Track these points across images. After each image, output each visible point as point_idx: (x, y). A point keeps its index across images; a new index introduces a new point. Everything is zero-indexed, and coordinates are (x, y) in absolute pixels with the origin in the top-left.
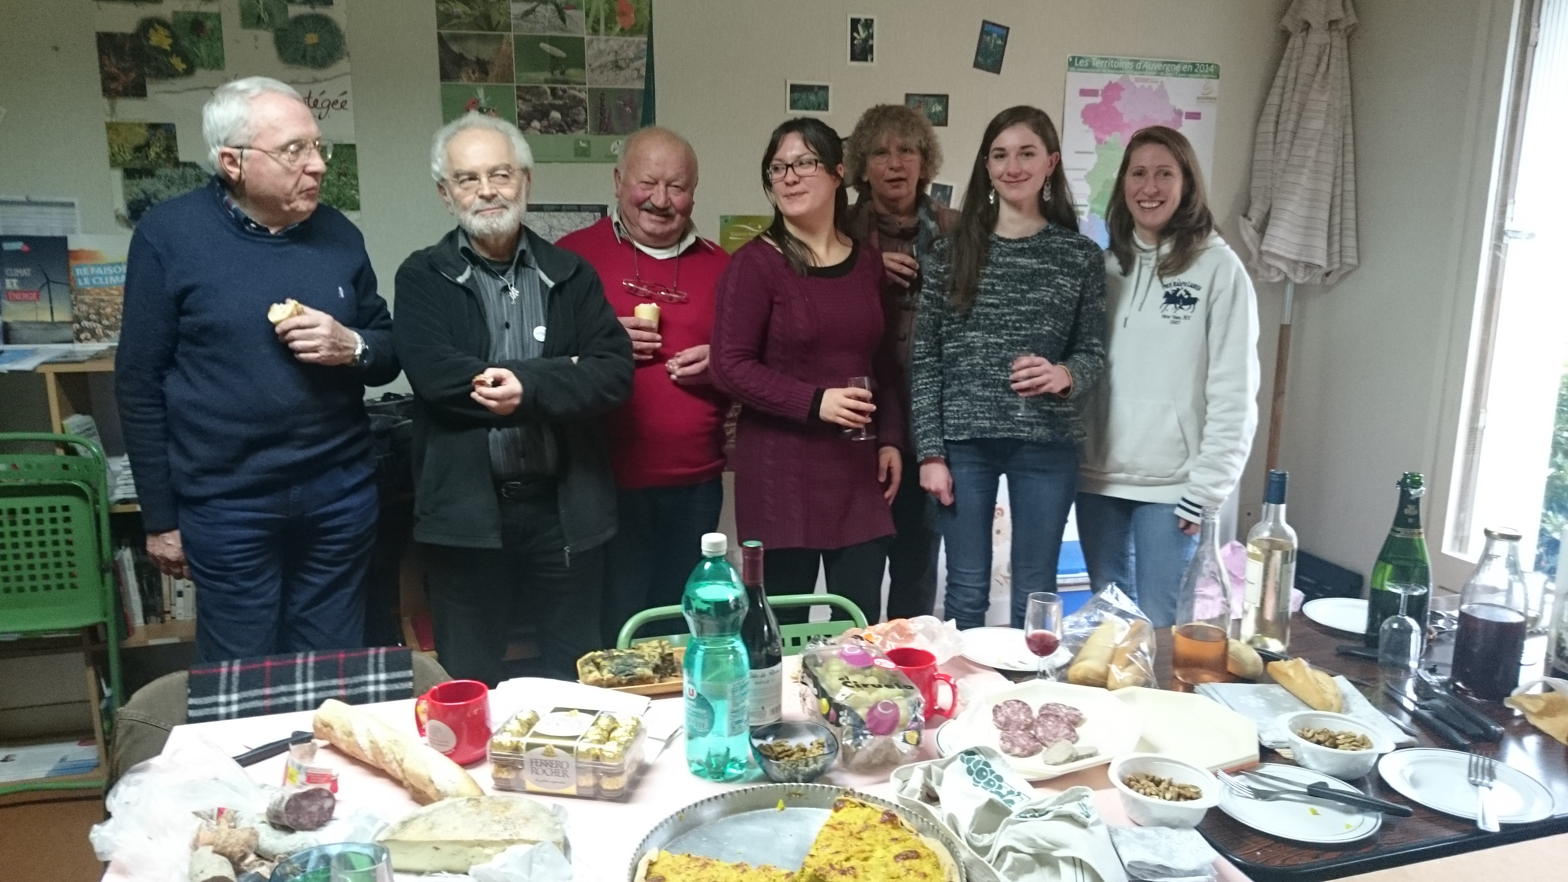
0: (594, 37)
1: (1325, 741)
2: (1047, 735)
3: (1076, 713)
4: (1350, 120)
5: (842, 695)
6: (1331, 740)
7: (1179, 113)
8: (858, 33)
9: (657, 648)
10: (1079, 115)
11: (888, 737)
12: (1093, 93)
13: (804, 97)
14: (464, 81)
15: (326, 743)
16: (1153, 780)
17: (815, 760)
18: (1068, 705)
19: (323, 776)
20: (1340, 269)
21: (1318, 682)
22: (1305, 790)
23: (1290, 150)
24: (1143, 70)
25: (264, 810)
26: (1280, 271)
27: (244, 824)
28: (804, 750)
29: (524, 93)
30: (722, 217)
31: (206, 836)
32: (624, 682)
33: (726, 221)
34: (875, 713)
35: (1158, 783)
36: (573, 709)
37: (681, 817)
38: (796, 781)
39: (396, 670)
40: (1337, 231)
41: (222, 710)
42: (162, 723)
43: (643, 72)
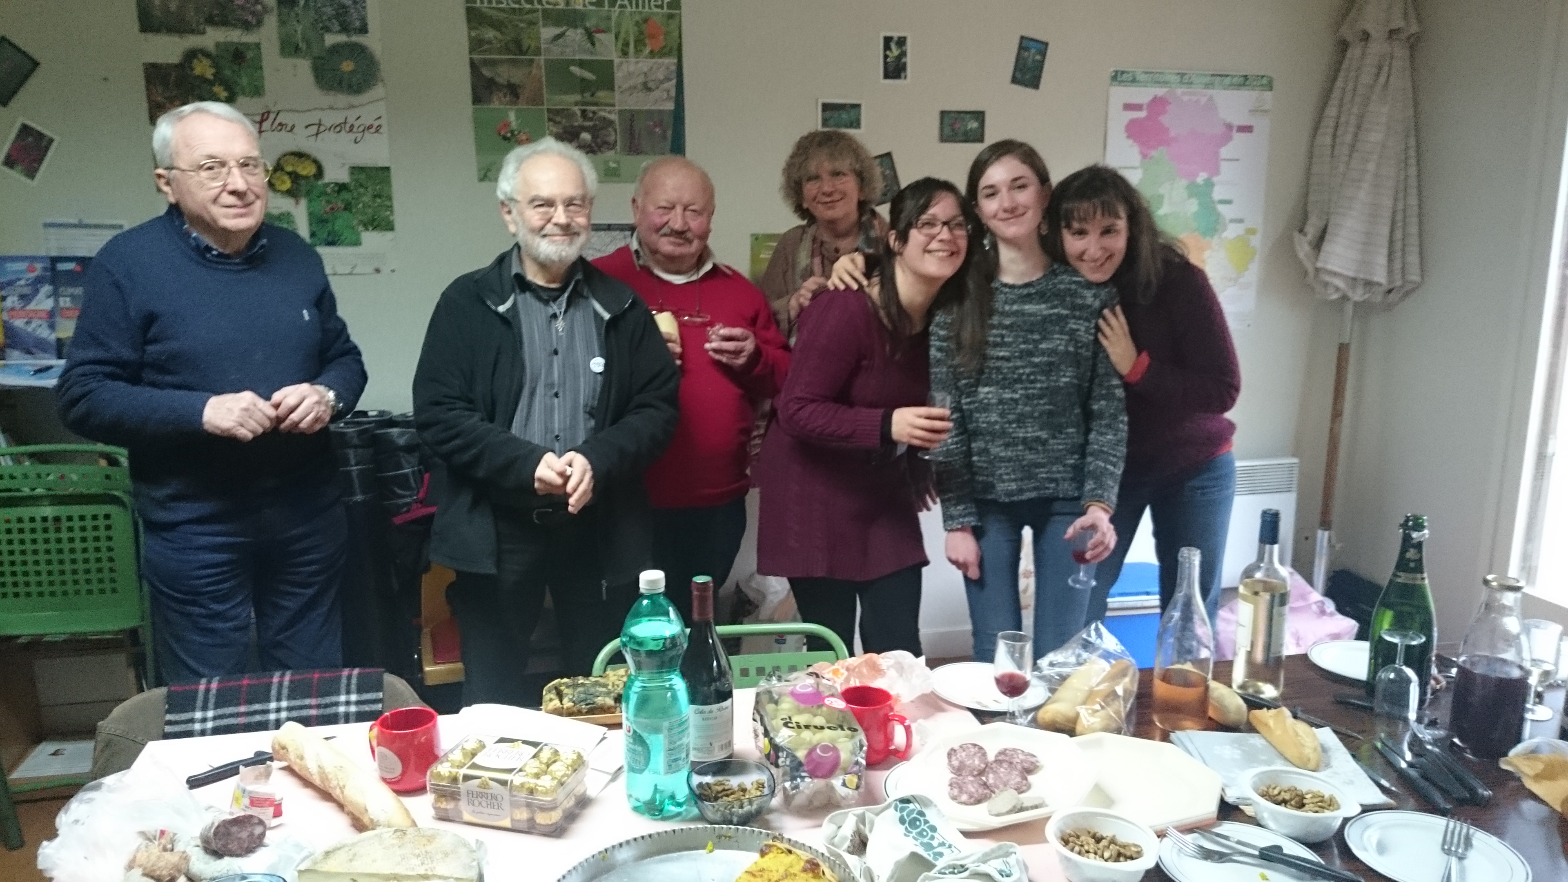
0: (623, 60)
1: (1291, 800)
2: (998, 783)
3: (1033, 760)
4: (1413, 132)
5: (783, 736)
6: (1297, 799)
7: (1229, 127)
8: (890, 50)
9: (622, 676)
10: (1123, 129)
11: (827, 780)
12: (1137, 107)
13: (836, 115)
14: (496, 105)
15: (284, 764)
16: (1094, 837)
17: (750, 802)
18: (1026, 751)
19: (266, 800)
20: (1401, 287)
21: (1297, 734)
22: (1257, 853)
23: (1348, 163)
24: (1190, 83)
25: (198, 835)
26: (1337, 289)
27: (179, 847)
28: (744, 790)
29: (555, 115)
30: (753, 235)
31: (142, 858)
32: (584, 711)
33: (757, 239)
34: (814, 755)
35: (1098, 840)
36: (516, 740)
37: (604, 857)
38: (731, 823)
39: (367, 692)
40: (1398, 246)
41: (197, 727)
42: (140, 738)
43: (673, 93)
